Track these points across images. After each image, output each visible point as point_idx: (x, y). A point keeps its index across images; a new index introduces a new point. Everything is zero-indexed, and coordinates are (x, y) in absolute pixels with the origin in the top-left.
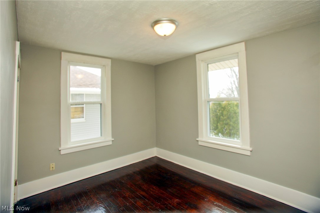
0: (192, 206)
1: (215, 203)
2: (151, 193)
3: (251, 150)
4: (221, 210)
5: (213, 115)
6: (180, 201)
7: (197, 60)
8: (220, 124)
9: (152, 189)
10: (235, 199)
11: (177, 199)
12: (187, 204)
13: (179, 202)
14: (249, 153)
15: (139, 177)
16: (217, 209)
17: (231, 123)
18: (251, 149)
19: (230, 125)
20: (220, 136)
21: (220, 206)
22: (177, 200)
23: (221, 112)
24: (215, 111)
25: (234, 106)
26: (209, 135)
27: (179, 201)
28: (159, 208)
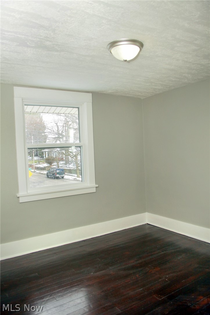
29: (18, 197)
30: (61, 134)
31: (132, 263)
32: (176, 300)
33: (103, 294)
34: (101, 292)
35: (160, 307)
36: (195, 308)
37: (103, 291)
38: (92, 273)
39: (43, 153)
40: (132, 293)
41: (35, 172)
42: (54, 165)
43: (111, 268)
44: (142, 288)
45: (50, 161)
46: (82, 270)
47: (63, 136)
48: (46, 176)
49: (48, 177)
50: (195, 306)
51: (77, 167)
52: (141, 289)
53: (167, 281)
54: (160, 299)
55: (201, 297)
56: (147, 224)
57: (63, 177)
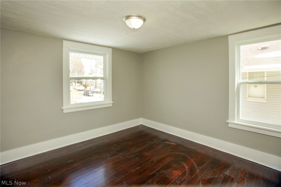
29: (63, 110)
30: (93, 71)
31: (133, 150)
32: (160, 174)
33: (115, 173)
34: (114, 171)
35: (151, 180)
36: (171, 178)
37: (115, 171)
38: (109, 158)
39: (82, 82)
40: (133, 171)
41: (76, 92)
42: (88, 88)
43: (120, 154)
44: (140, 166)
45: (85, 86)
46: (102, 156)
47: (94, 72)
48: (83, 94)
49: (84, 95)
50: (171, 177)
51: (101, 90)
52: (139, 168)
53: (154, 161)
54: (151, 174)
55: (174, 171)
56: (141, 125)
57: (93, 96)
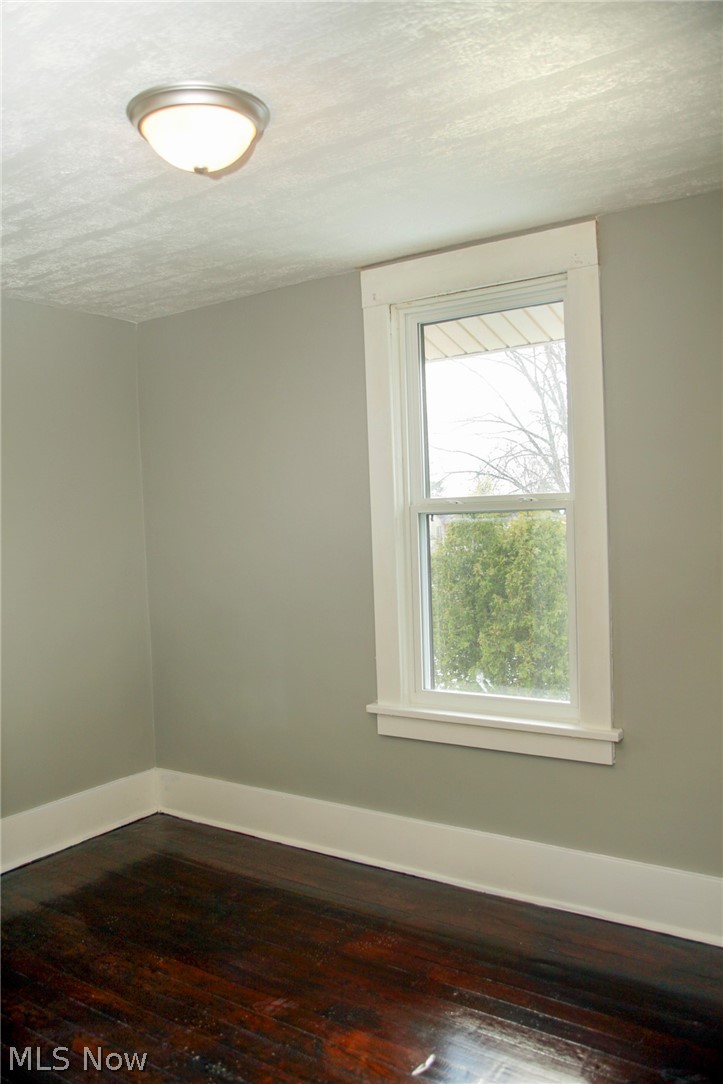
0: (349, 1018)
1: (453, 990)
2: (147, 988)
3: (617, 740)
4: (480, 1018)
5: (456, 588)
6: (292, 1005)
7: (366, 299)
8: (488, 635)
9: (148, 973)
10: (545, 962)
11: (278, 997)
12: (325, 1013)
13: (288, 1009)
14: (606, 756)
15: (76, 921)
16: (465, 1014)
17: (544, 630)
18: (615, 736)
19: (538, 640)
20: (482, 685)
21: (477, 999)
22: (277, 1003)
23: (492, 571)
24: (467, 571)
25: (557, 543)
26: (428, 686)
27: (285, 1006)
28: (189, 1051)
